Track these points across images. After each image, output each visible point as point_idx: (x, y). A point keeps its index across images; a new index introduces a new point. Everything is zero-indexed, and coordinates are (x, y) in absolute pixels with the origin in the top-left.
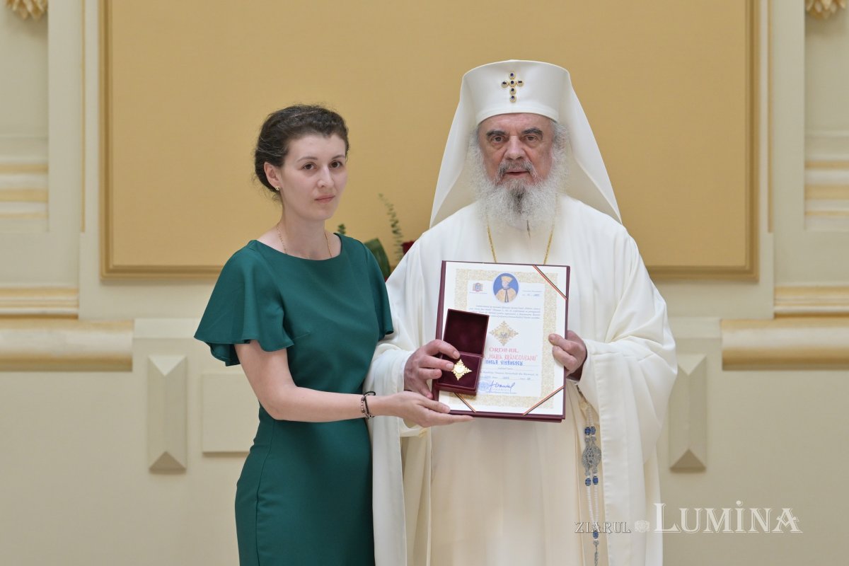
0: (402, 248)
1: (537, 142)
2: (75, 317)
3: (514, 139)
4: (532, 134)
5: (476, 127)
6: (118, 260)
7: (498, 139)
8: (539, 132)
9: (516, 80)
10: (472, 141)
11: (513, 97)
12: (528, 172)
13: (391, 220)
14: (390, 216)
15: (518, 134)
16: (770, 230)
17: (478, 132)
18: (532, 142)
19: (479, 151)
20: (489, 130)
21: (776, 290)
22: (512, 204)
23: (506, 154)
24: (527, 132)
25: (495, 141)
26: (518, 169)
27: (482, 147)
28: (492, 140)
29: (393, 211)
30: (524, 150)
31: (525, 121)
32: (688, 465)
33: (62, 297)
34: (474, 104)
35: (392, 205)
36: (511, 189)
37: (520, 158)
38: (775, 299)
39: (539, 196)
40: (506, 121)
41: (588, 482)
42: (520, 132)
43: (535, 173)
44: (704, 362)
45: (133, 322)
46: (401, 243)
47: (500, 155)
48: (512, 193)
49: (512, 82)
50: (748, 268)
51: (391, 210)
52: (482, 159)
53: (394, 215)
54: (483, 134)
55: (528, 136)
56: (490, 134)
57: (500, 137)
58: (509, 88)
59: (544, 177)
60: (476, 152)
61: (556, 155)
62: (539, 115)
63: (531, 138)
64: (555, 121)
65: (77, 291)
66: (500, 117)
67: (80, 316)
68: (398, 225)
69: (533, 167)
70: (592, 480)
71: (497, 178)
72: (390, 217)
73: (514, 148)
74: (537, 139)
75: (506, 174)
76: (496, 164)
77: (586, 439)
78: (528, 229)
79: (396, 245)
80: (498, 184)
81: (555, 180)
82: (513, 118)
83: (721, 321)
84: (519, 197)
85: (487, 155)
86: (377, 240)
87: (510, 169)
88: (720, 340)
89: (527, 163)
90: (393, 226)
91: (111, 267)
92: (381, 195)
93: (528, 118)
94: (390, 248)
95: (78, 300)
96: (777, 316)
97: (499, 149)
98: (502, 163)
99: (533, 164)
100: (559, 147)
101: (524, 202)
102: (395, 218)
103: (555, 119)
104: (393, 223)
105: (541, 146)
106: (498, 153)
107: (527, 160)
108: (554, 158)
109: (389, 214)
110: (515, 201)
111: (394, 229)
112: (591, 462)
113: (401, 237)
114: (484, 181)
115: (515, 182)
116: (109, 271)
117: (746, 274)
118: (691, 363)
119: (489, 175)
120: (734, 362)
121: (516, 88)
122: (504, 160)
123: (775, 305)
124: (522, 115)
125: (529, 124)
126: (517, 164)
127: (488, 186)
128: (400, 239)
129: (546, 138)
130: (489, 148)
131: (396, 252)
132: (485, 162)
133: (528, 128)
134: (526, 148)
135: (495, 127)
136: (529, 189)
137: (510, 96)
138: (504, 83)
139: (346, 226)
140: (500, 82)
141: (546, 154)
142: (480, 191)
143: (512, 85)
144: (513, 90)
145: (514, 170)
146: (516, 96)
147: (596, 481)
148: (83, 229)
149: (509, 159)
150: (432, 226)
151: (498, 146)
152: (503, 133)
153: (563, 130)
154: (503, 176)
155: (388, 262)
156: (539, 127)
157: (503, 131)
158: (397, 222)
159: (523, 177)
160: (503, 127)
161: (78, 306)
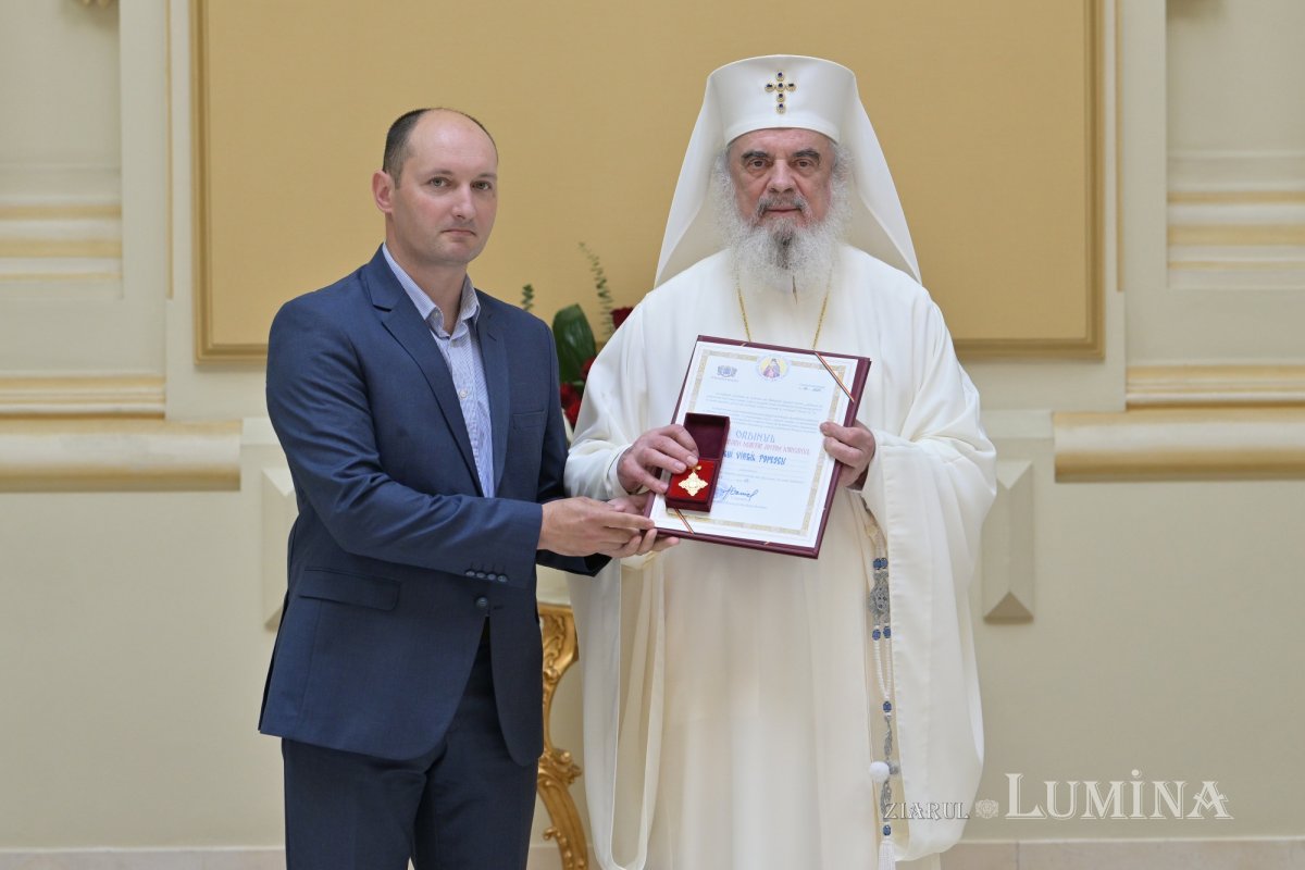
0: (611, 317)
1: (813, 169)
2: (161, 416)
3: (781, 164)
4: (807, 158)
5: (725, 148)
6: (219, 337)
7: (758, 164)
8: (816, 156)
9: (786, 82)
10: (719, 165)
11: (781, 106)
12: (799, 209)
13: (597, 279)
14: (596, 272)
15: (787, 157)
16: (1119, 288)
17: (728, 153)
18: (804, 169)
19: (729, 179)
20: (746, 150)
21: (1128, 371)
22: (775, 253)
23: (770, 184)
24: (800, 154)
25: (754, 167)
26: (787, 205)
27: (734, 175)
28: (749, 164)
29: (598, 267)
30: (793, 178)
31: (798, 139)
32: (1008, 614)
33: (144, 389)
34: (722, 116)
35: (597, 258)
36: (774, 231)
37: (789, 190)
38: (1127, 384)
39: (813, 244)
40: (769, 139)
41: (876, 635)
42: (790, 155)
43: (808, 211)
44: (1030, 472)
45: (241, 421)
46: (611, 310)
47: (762, 185)
48: (776, 237)
49: (780, 85)
50: (1089, 340)
51: (597, 264)
52: (733, 192)
53: (600, 272)
54: (737, 155)
55: (802, 160)
56: (747, 156)
57: (762, 160)
58: (776, 93)
59: (820, 217)
60: (725, 181)
61: (837, 189)
62: (817, 132)
63: (804, 164)
64: (835, 142)
65: (163, 380)
66: (761, 132)
67: (167, 416)
68: (605, 285)
69: (806, 204)
70: (882, 631)
71: (754, 216)
72: (594, 274)
73: (781, 176)
74: (812, 165)
75: (766, 211)
76: (753, 198)
77: (876, 574)
78: (794, 291)
79: (603, 313)
80: (756, 226)
81: (834, 222)
82: (780, 134)
83: (1053, 414)
84: (785, 243)
85: (740, 185)
86: (577, 306)
87: (775, 205)
88: (1052, 440)
89: (798, 198)
90: (599, 287)
91: (210, 346)
92: (582, 245)
93: (801, 136)
94: (596, 318)
95: (164, 393)
96: (1130, 406)
97: (759, 177)
98: (762, 197)
99: (807, 198)
100: (840, 177)
101: (793, 250)
102: (602, 276)
103: (837, 140)
104: (598, 282)
105: (817, 175)
106: (758, 184)
107: (798, 193)
108: (834, 193)
109: (593, 270)
110: (780, 250)
111: (601, 291)
112: (881, 606)
113: (611, 301)
114: (736, 221)
115: (780, 222)
116: (207, 352)
117: (1088, 349)
118: (1012, 473)
119: (744, 214)
120: (1071, 471)
121: (786, 93)
122: (766, 193)
123: (1127, 391)
124: (792, 131)
125: (801, 144)
126: (784, 198)
127: (741, 228)
128: (610, 305)
129: (824, 164)
130: (745, 175)
131: (604, 323)
132: (737, 196)
133: (801, 148)
134: (797, 176)
135: (755, 146)
136: (800, 232)
137: (776, 104)
138: (769, 86)
139: (534, 287)
140: (764, 85)
141: (824, 185)
142: (730, 236)
143: (780, 88)
144: (781, 96)
145: (780, 207)
146: (785, 104)
147: (887, 633)
148: (170, 295)
149: (774, 191)
150: (658, 286)
151: (757, 174)
152: (766, 155)
153: (846, 155)
154: (763, 213)
155: (592, 337)
156: (816, 148)
157: (766, 152)
158: (604, 281)
159: (792, 216)
160: (765, 146)
161: (164, 401)
